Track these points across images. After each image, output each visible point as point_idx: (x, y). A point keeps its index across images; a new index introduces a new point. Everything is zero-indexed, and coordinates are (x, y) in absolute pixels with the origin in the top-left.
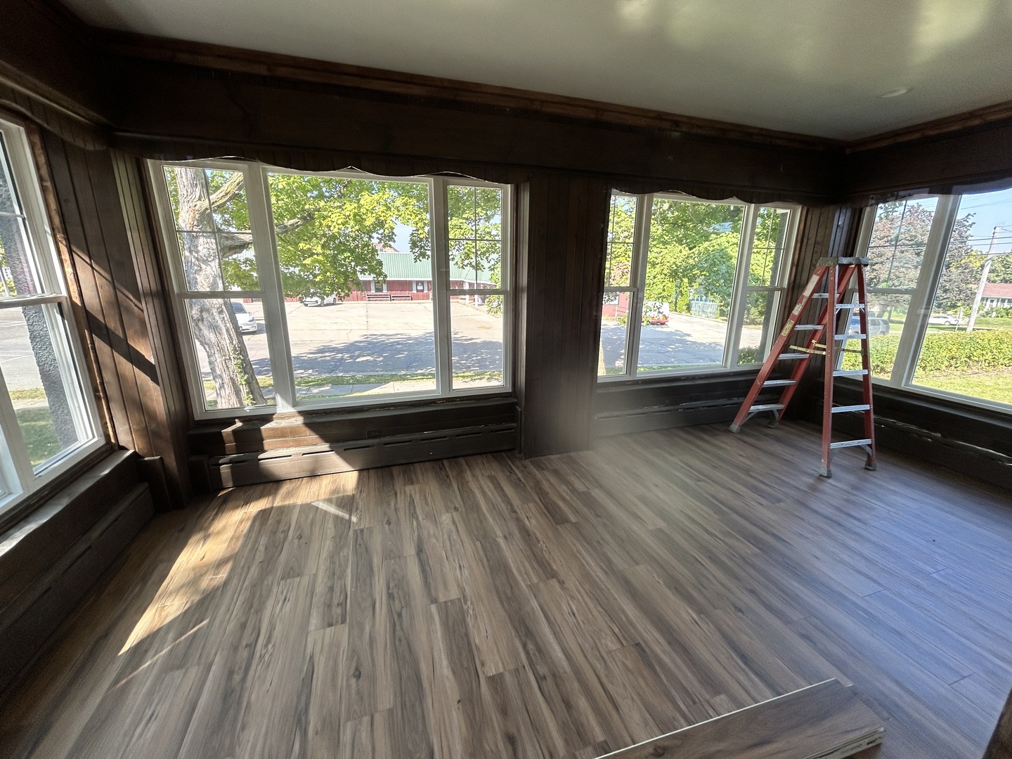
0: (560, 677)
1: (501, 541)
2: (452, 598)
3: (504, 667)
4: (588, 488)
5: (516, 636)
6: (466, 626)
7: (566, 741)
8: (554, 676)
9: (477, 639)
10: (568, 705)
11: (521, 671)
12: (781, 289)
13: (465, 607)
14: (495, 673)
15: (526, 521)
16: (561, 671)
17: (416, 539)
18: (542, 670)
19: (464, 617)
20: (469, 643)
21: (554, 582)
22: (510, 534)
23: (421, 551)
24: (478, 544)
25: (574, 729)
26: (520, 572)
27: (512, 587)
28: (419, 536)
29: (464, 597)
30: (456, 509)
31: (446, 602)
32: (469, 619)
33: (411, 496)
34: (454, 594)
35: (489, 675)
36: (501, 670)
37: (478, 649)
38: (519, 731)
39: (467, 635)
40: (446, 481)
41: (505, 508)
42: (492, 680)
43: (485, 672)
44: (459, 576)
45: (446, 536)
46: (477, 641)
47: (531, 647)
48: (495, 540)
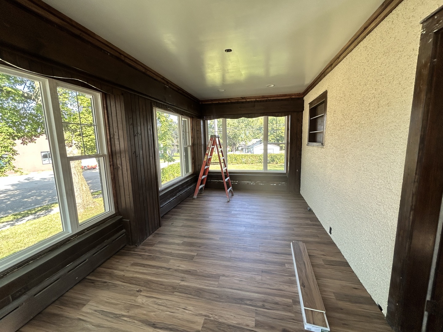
0: (266, 300)
1: (183, 283)
2: (202, 322)
3: (253, 317)
4: (182, 240)
5: (240, 305)
6: (224, 323)
7: (290, 312)
8: (264, 301)
9: (234, 322)
10: (277, 303)
11: (258, 312)
12: (190, 146)
13: (212, 319)
14: (254, 323)
15: (180, 268)
16: (263, 298)
17: (140, 323)
18: (260, 304)
19: (218, 322)
20: (233, 326)
21: (221, 278)
22: (182, 278)
23: (154, 324)
24: (175, 293)
25: (286, 307)
26: (208, 286)
27: (214, 293)
28: (140, 321)
29: (205, 316)
30: (140, 291)
31: (203, 327)
32: (220, 320)
33: (96, 311)
34: (201, 320)
35: (254, 326)
36: (254, 319)
37: (239, 324)
38: (283, 326)
39: (229, 325)
40: (108, 285)
41: (163, 271)
42: (256, 326)
43: (252, 326)
44: (190, 312)
45: (156, 306)
46: (235, 322)
47: (248, 302)
48: (180, 285)
